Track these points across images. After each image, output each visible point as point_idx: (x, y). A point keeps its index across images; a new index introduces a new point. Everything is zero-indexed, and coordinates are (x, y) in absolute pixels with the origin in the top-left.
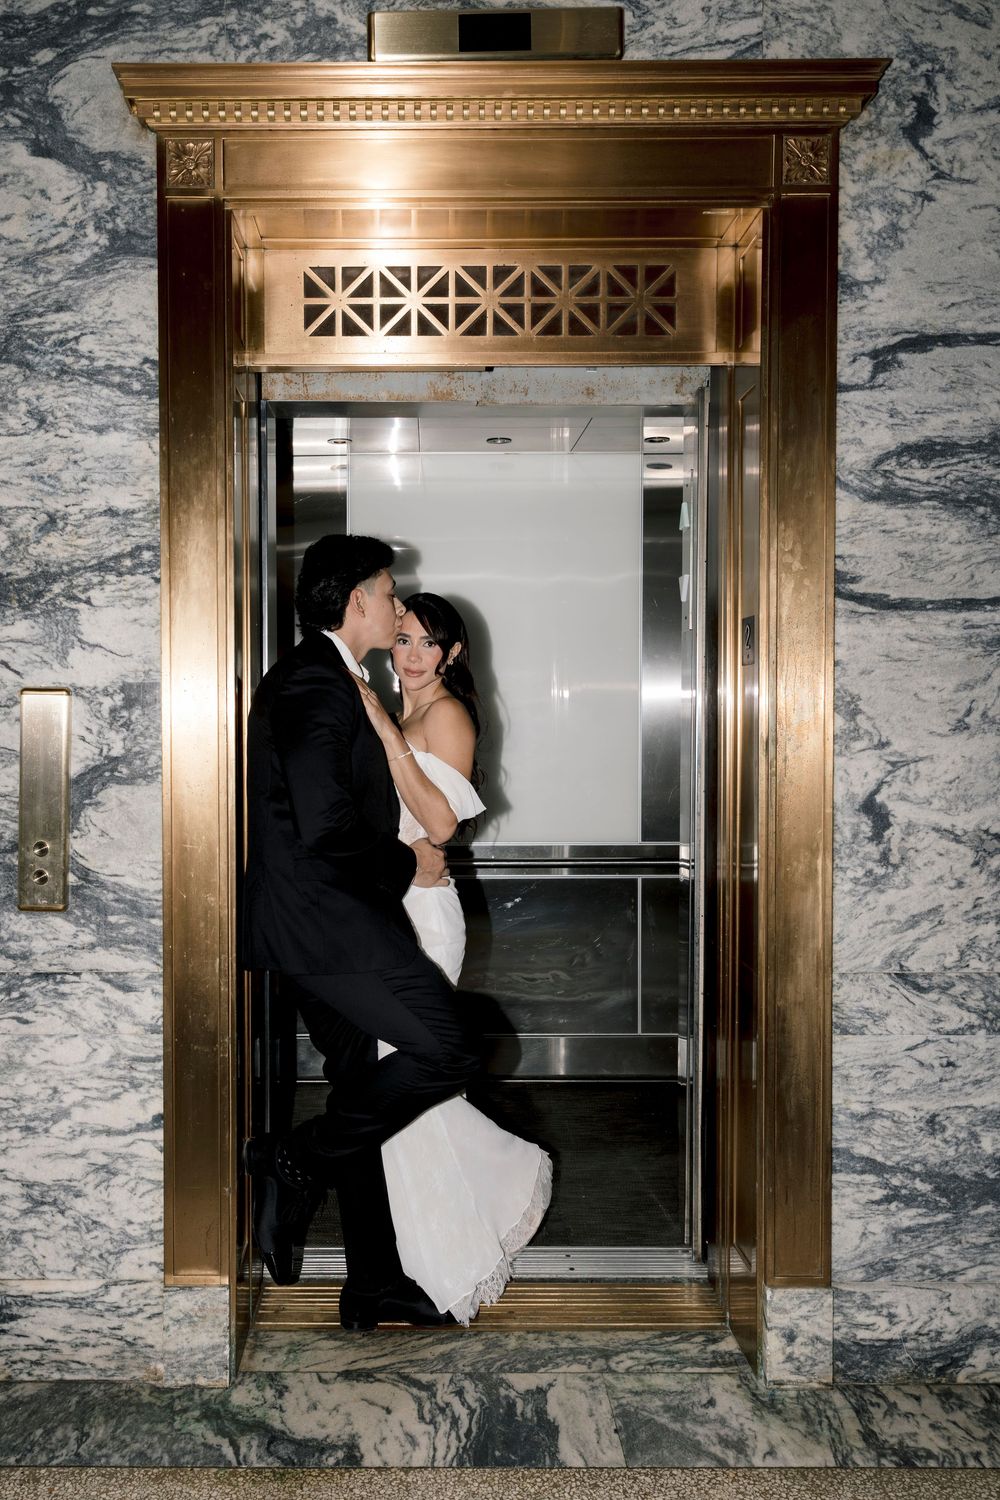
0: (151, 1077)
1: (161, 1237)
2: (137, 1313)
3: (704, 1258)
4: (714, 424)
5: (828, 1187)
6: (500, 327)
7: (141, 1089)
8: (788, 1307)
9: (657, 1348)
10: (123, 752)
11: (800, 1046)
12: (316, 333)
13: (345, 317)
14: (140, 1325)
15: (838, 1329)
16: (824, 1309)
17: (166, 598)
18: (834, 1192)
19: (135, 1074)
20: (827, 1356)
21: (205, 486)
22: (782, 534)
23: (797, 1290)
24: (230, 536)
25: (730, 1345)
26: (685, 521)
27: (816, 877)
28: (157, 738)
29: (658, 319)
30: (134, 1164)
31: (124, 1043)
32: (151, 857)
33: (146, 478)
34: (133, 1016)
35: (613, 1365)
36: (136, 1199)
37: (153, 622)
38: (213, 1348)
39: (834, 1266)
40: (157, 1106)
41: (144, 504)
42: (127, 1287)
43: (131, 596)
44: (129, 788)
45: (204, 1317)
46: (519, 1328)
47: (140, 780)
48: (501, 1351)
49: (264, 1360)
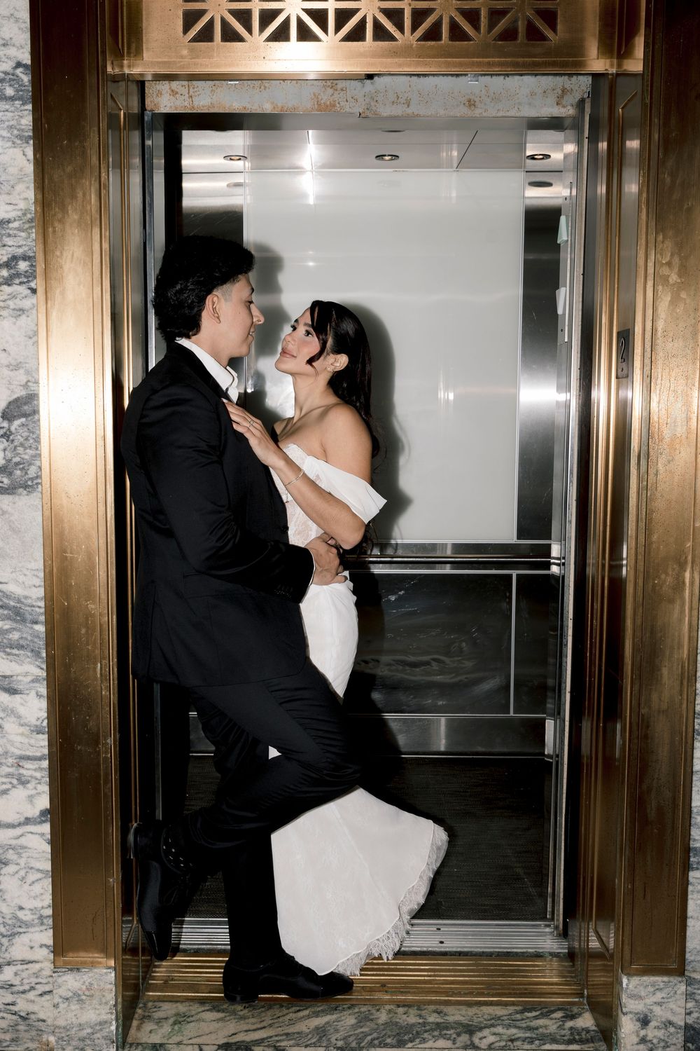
0: (38, 775)
1: (50, 921)
2: (29, 991)
3: (565, 934)
4: (593, 139)
5: (686, 883)
6: (381, 33)
7: (29, 785)
8: (643, 994)
9: (518, 1023)
10: (4, 462)
11: (662, 753)
12: (194, 40)
13: (224, 22)
14: (33, 1002)
15: (689, 1014)
16: (677, 996)
17: (42, 309)
18: (690, 888)
19: (22, 771)
20: (679, 1039)
21: (80, 195)
22: (660, 246)
23: (653, 979)
24: (106, 246)
25: (586, 1021)
26: (563, 235)
27: (683, 589)
28: (37, 449)
29: (540, 25)
30: (24, 855)
31: (12, 743)
32: (33, 565)
33: (20, 187)
34: (19, 717)
35: (476, 1041)
36: (26, 887)
37: (31, 333)
38: (100, 1024)
39: (688, 956)
40: (44, 802)
41: (19, 213)
42: (20, 967)
43: (8, 307)
44: (11, 497)
45: (92, 996)
46: (390, 1002)
47: (21, 490)
48: (372, 1025)
49: (151, 1032)
